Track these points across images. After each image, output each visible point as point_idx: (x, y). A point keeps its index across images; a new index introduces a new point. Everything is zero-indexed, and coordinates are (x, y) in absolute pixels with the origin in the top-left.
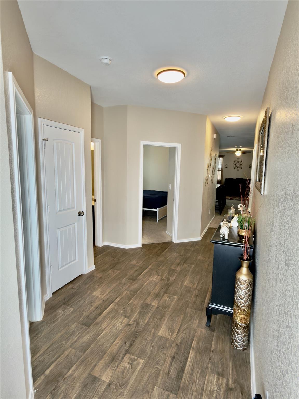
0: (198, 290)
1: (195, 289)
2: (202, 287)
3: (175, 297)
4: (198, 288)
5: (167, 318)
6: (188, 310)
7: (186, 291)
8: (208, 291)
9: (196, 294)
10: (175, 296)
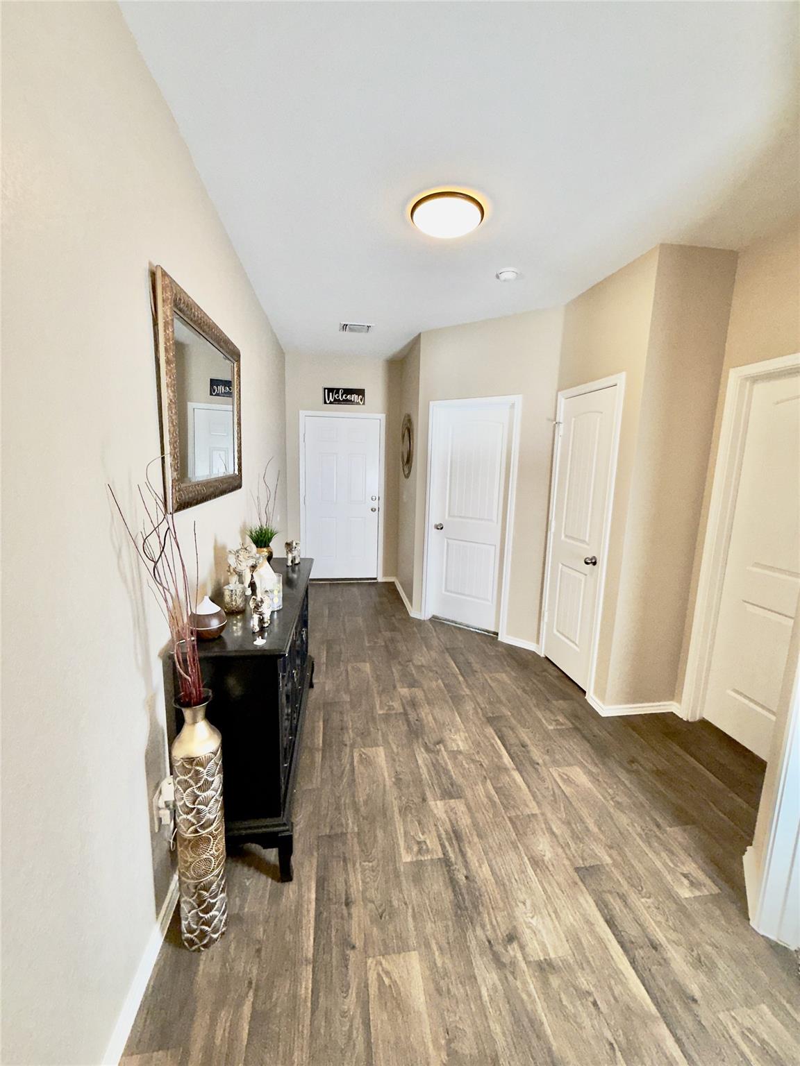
0: (346, 745)
1: (352, 746)
2: (340, 759)
3: (381, 712)
4: (348, 750)
5: (371, 679)
6: (347, 698)
7: (369, 734)
8: (323, 751)
9: (345, 731)
10: (383, 714)
